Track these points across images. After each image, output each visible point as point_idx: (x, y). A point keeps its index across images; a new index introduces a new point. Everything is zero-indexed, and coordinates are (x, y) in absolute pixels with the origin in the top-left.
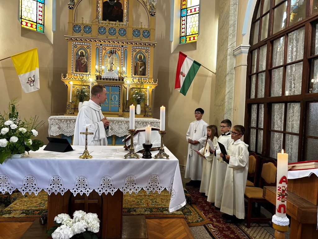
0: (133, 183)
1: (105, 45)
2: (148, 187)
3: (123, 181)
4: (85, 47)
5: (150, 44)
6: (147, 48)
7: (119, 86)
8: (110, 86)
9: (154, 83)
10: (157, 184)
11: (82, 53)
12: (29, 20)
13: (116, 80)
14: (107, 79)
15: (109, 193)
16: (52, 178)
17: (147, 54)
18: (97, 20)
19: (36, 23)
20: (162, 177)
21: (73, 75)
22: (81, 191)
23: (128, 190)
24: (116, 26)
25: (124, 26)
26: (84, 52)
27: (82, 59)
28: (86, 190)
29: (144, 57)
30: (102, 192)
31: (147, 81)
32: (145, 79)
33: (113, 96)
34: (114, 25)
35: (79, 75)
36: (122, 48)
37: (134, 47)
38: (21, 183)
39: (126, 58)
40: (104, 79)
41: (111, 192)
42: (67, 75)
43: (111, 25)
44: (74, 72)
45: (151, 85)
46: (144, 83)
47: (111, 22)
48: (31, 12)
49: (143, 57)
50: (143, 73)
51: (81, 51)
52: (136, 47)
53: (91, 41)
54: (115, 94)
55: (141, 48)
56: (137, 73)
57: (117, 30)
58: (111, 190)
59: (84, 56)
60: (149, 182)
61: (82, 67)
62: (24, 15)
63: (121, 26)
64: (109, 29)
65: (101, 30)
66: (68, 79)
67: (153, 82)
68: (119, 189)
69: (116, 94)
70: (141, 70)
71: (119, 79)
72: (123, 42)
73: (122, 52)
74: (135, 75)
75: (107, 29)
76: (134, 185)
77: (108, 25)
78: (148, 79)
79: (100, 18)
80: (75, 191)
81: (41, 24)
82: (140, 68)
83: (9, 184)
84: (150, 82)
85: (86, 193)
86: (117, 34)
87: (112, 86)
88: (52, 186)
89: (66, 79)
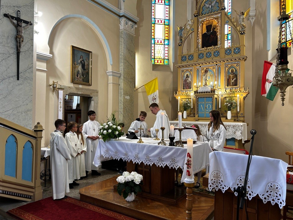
0: (161, 160)
1: (203, 66)
2: (170, 164)
3: (156, 158)
4: (189, 70)
5: (240, 59)
6: (238, 62)
7: (211, 97)
8: (205, 97)
9: (244, 92)
10: (175, 163)
11: (187, 75)
12: (159, 59)
13: (209, 92)
14: (202, 92)
15: (149, 165)
16: (125, 152)
17: (238, 67)
18: (197, 49)
19: (164, 59)
20: (177, 159)
21: (181, 92)
22: (137, 161)
23: (159, 165)
24: (212, 49)
25: (217, 48)
26: (188, 74)
27: (187, 80)
28: (139, 161)
29: (236, 70)
30: (146, 163)
31: (239, 90)
32: (236, 88)
33: (207, 105)
34: (210, 50)
35: (185, 92)
36: (216, 66)
37: (226, 64)
39: (219, 73)
40: (200, 93)
41: (150, 164)
42: (177, 92)
43: (207, 50)
44: (182, 90)
45: (242, 93)
46: (235, 92)
47: (208, 48)
48: (160, 53)
49: (234, 70)
50: (235, 84)
51: (187, 74)
52: (228, 64)
53: (193, 66)
54: (208, 104)
55: (232, 63)
56: (229, 84)
57: (212, 53)
58: (150, 163)
59: (189, 77)
60: (171, 161)
61: (187, 86)
62: (156, 55)
63: (215, 49)
64: (206, 54)
65: (200, 56)
66: (178, 95)
67: (243, 90)
68: (154, 163)
69: (210, 104)
70: (233, 81)
71: (212, 91)
72: (217, 62)
73: (216, 69)
74: (228, 86)
75: (205, 54)
76: (162, 161)
77: (206, 51)
78: (238, 88)
79: (200, 47)
80: (134, 161)
81: (167, 59)
82: (232, 80)
84: (241, 90)
85: (139, 162)
86: (213, 56)
87: (207, 97)
88: (125, 156)
89: (176, 95)
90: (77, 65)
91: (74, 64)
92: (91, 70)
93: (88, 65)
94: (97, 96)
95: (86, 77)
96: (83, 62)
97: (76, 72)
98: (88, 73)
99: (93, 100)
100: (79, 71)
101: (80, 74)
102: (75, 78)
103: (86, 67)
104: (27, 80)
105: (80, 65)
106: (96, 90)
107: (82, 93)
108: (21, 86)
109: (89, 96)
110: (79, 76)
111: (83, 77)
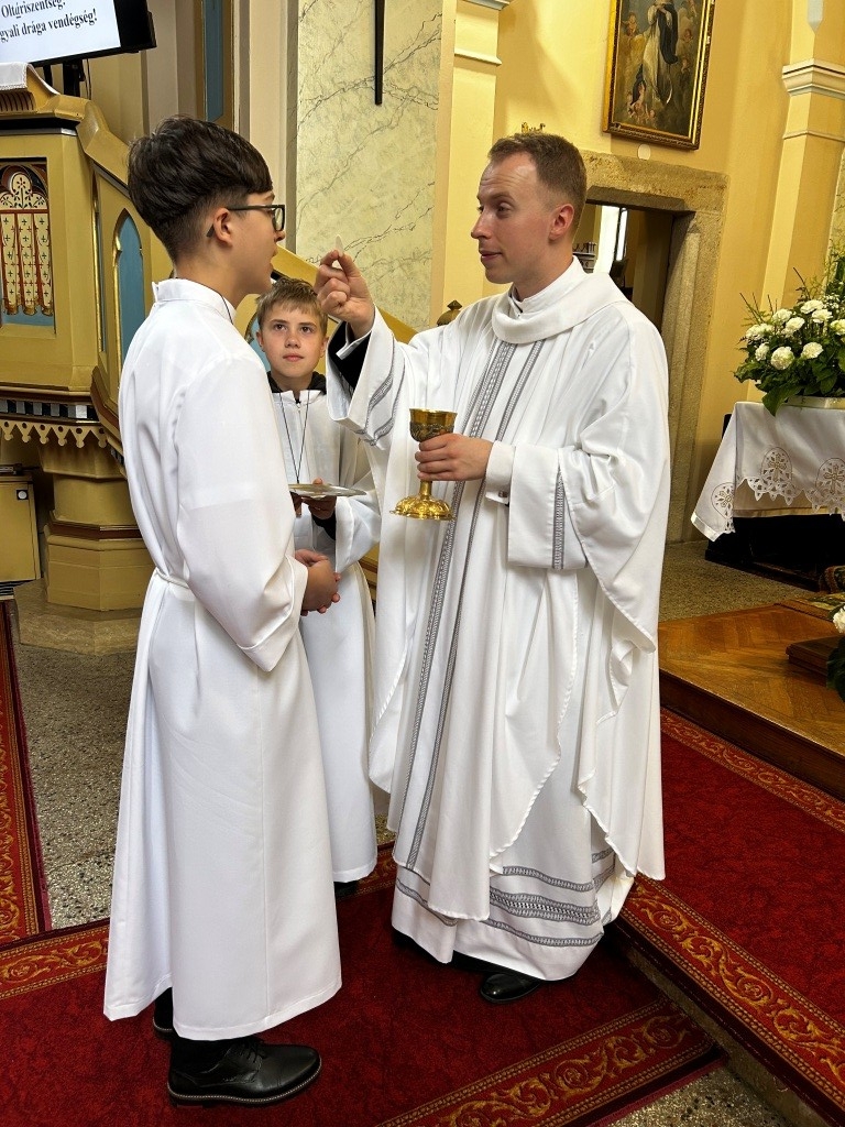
38: (811, 478)
83: (787, 475)
90: (636, 33)
91: (627, 26)
92: (706, 61)
93: (693, 33)
94: (719, 206)
95: (677, 105)
96: (669, 16)
97: (630, 72)
98: (686, 81)
99: (696, 229)
100: (647, 70)
101: (649, 88)
102: (622, 107)
103: (680, 43)
104: (413, 104)
105: (653, 32)
106: (717, 176)
107: (650, 188)
108: (390, 136)
109: (677, 208)
110: (641, 97)
111: (663, 100)
